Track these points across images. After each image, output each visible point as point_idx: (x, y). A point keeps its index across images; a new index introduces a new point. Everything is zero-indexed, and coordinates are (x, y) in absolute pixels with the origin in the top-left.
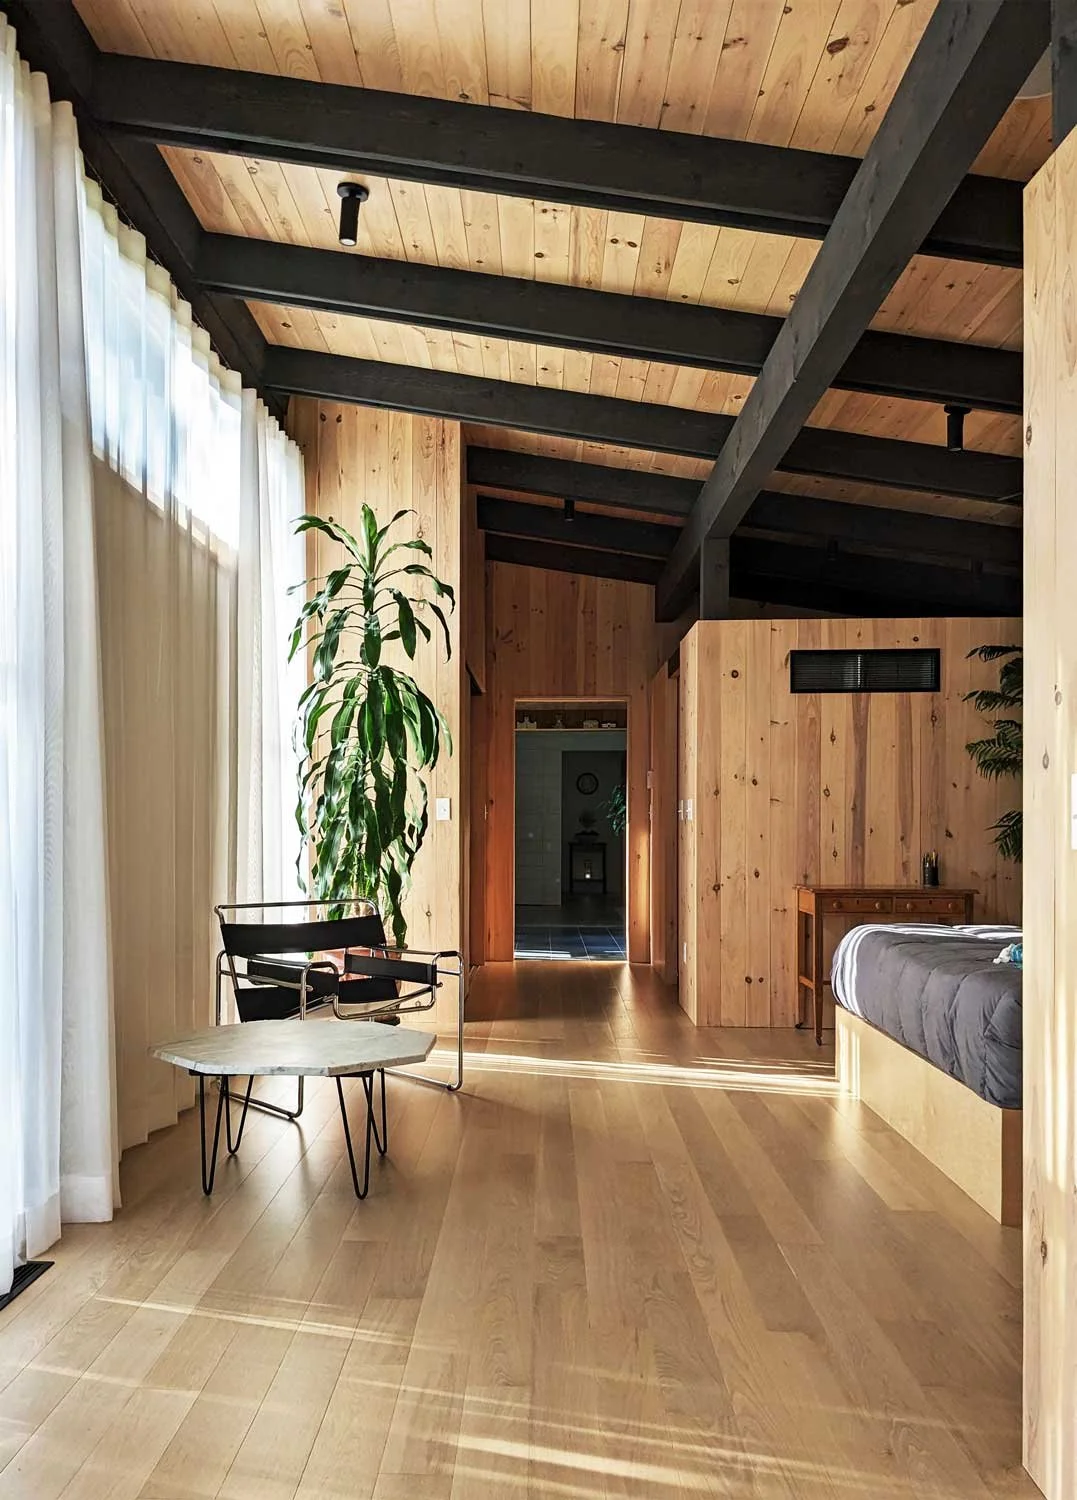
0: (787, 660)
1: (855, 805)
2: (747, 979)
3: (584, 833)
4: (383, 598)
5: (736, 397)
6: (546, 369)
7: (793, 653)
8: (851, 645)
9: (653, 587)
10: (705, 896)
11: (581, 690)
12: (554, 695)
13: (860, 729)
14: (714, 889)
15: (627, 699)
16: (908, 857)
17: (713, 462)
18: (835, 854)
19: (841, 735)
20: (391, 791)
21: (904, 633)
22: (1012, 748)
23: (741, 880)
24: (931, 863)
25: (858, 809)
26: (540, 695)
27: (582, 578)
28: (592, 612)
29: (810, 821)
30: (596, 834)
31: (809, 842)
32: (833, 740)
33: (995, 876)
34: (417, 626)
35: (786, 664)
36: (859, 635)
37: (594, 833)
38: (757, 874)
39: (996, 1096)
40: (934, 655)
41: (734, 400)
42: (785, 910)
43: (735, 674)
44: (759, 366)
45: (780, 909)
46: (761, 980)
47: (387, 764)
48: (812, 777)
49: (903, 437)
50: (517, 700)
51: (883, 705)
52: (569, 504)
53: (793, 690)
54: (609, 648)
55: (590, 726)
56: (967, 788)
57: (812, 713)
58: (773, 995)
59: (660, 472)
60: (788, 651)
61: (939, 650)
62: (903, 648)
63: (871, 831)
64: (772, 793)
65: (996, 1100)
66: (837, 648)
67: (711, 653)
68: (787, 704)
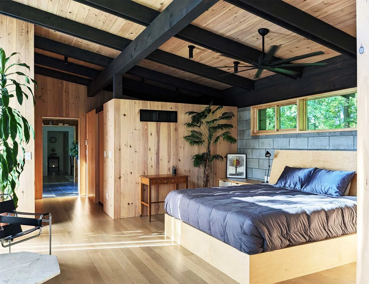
0: (139, 112)
1: (157, 153)
2: (128, 203)
3: (52, 154)
4: (9, 82)
5: (131, 33)
6: (71, 13)
7: (140, 110)
8: (156, 109)
9: (87, 87)
10: (116, 180)
11: (65, 115)
12: (56, 117)
13: (158, 133)
14: (119, 178)
15: (79, 119)
16: (170, 167)
17: (121, 52)
18: (152, 167)
19: (153, 133)
20: (12, 151)
21: (168, 106)
22: (195, 138)
23: (127, 176)
24: (175, 168)
25: (158, 154)
26: (51, 116)
27: (65, 82)
28: (68, 92)
29: (145, 158)
30: (56, 154)
31: (145, 163)
32: (151, 135)
33: (190, 171)
34: (23, 93)
35: (139, 113)
36: (158, 106)
37: (55, 154)
38: (131, 173)
39: (246, 251)
40: (176, 113)
41: (130, 34)
42: (139, 183)
43: (125, 115)
44: (149, 23)
45: (138, 183)
46: (132, 204)
47: (10, 142)
48: (146, 145)
49: (173, 53)
50: (43, 118)
51: (164, 125)
52: (66, 58)
53: (141, 121)
54: (73, 103)
55: (60, 125)
56: (184, 148)
57: (146, 127)
58: (135, 208)
59: (98, 53)
60: (139, 109)
61: (177, 111)
62: (169, 110)
63: (161, 160)
64: (135, 150)
65: (246, 252)
66: (152, 109)
67: (117, 109)
68: (139, 124)
